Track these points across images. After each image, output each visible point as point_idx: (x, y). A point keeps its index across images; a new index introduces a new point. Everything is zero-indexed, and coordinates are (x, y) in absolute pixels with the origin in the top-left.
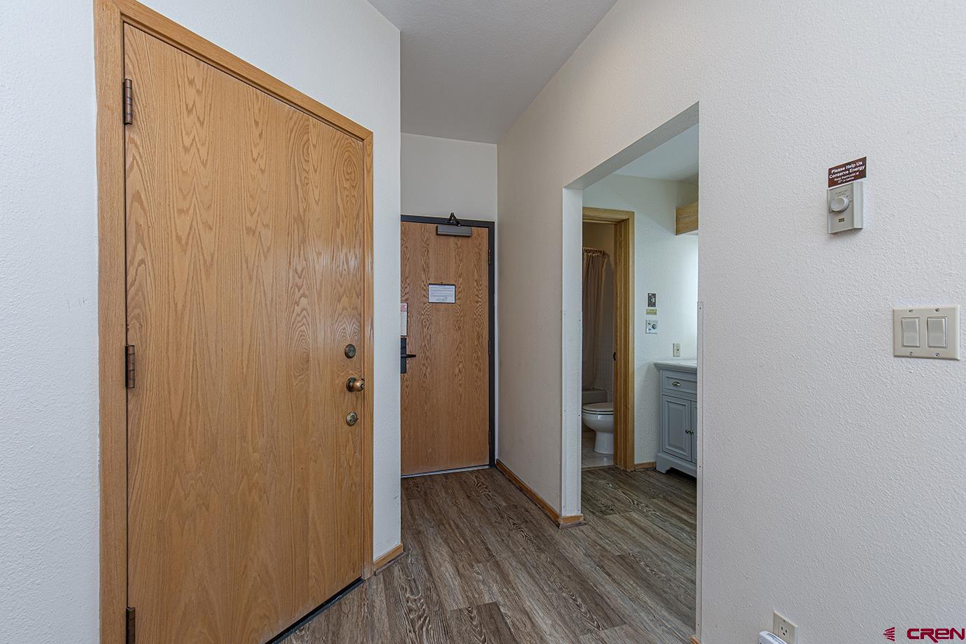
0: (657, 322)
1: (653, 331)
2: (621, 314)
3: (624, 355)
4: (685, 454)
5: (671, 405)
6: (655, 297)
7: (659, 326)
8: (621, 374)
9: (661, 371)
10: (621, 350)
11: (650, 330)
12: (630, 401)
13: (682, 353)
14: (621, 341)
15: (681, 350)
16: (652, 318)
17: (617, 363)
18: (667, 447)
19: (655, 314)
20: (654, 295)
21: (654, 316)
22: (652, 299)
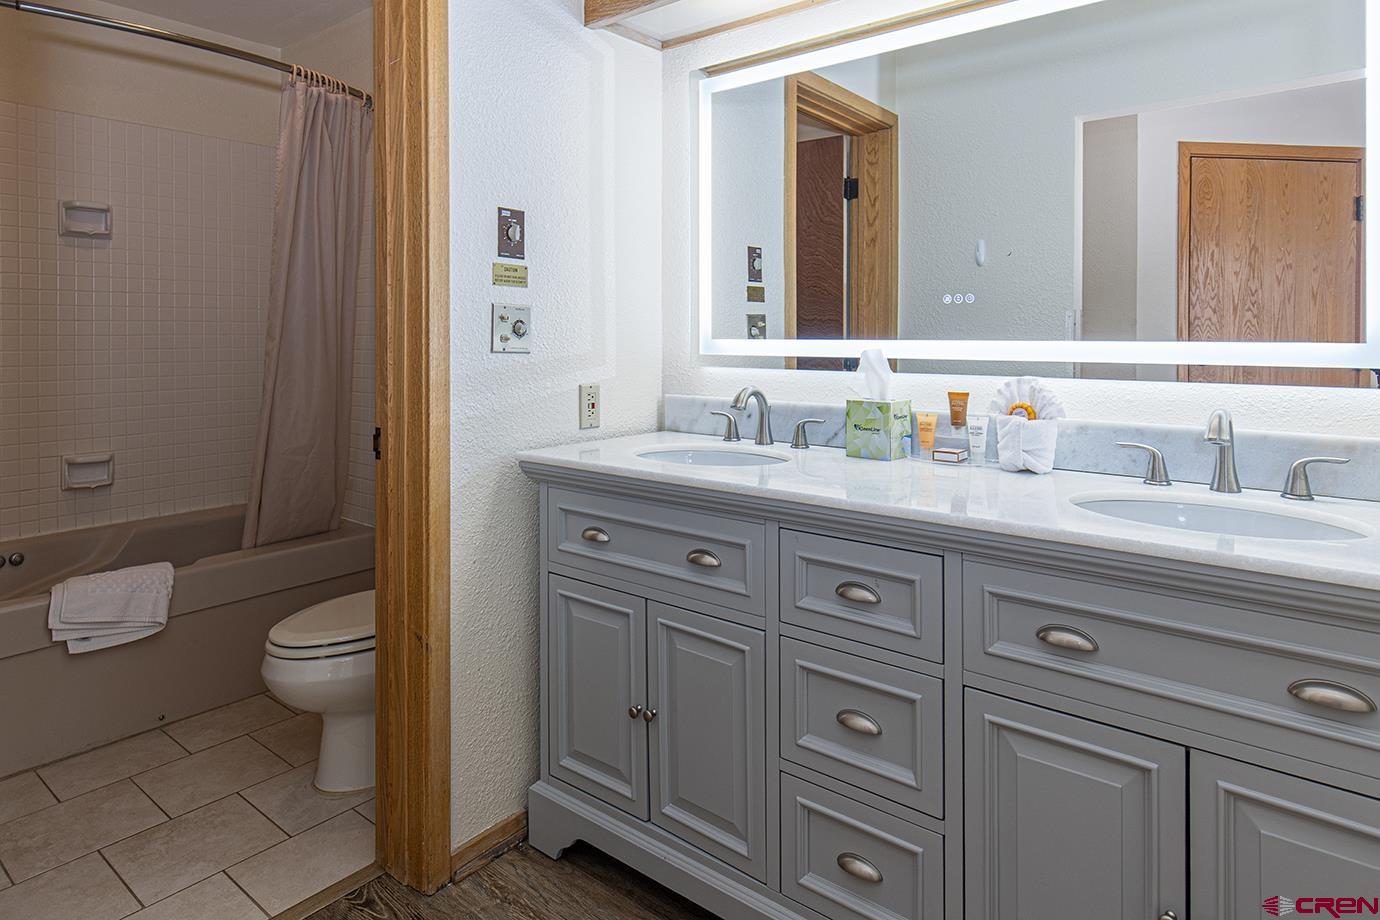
0: (526, 310)
1: (515, 343)
2: (400, 280)
3: (412, 439)
4: (627, 792)
5: (577, 612)
6: (521, 223)
7: (534, 327)
8: (399, 515)
9: (543, 488)
10: (399, 418)
11: (504, 339)
12: (435, 621)
13: (609, 415)
14: (398, 380)
15: (602, 407)
16: (510, 296)
17: (385, 469)
18: (567, 762)
19: (522, 282)
20: (519, 216)
21: (517, 290)
22: (510, 233)
